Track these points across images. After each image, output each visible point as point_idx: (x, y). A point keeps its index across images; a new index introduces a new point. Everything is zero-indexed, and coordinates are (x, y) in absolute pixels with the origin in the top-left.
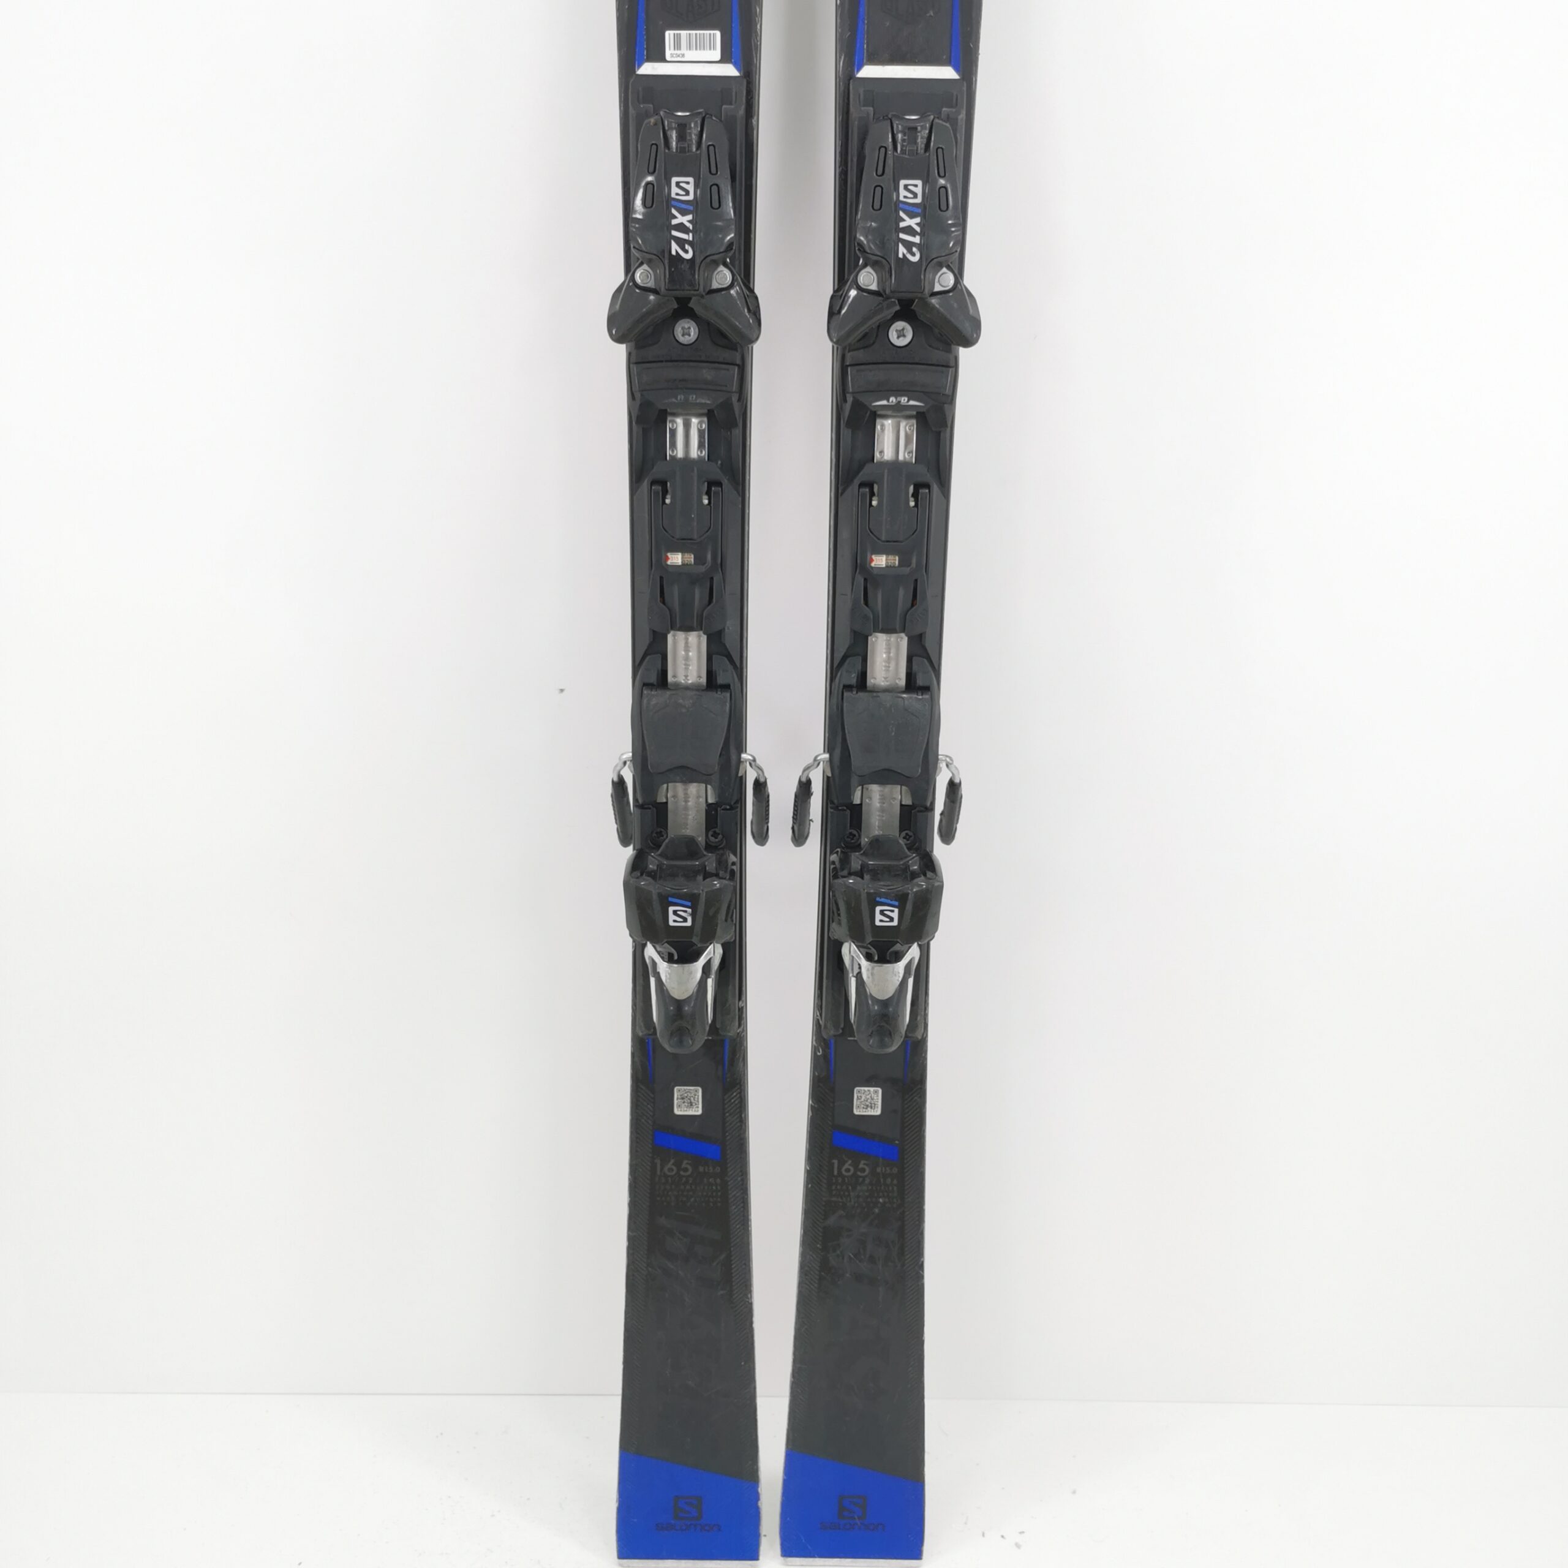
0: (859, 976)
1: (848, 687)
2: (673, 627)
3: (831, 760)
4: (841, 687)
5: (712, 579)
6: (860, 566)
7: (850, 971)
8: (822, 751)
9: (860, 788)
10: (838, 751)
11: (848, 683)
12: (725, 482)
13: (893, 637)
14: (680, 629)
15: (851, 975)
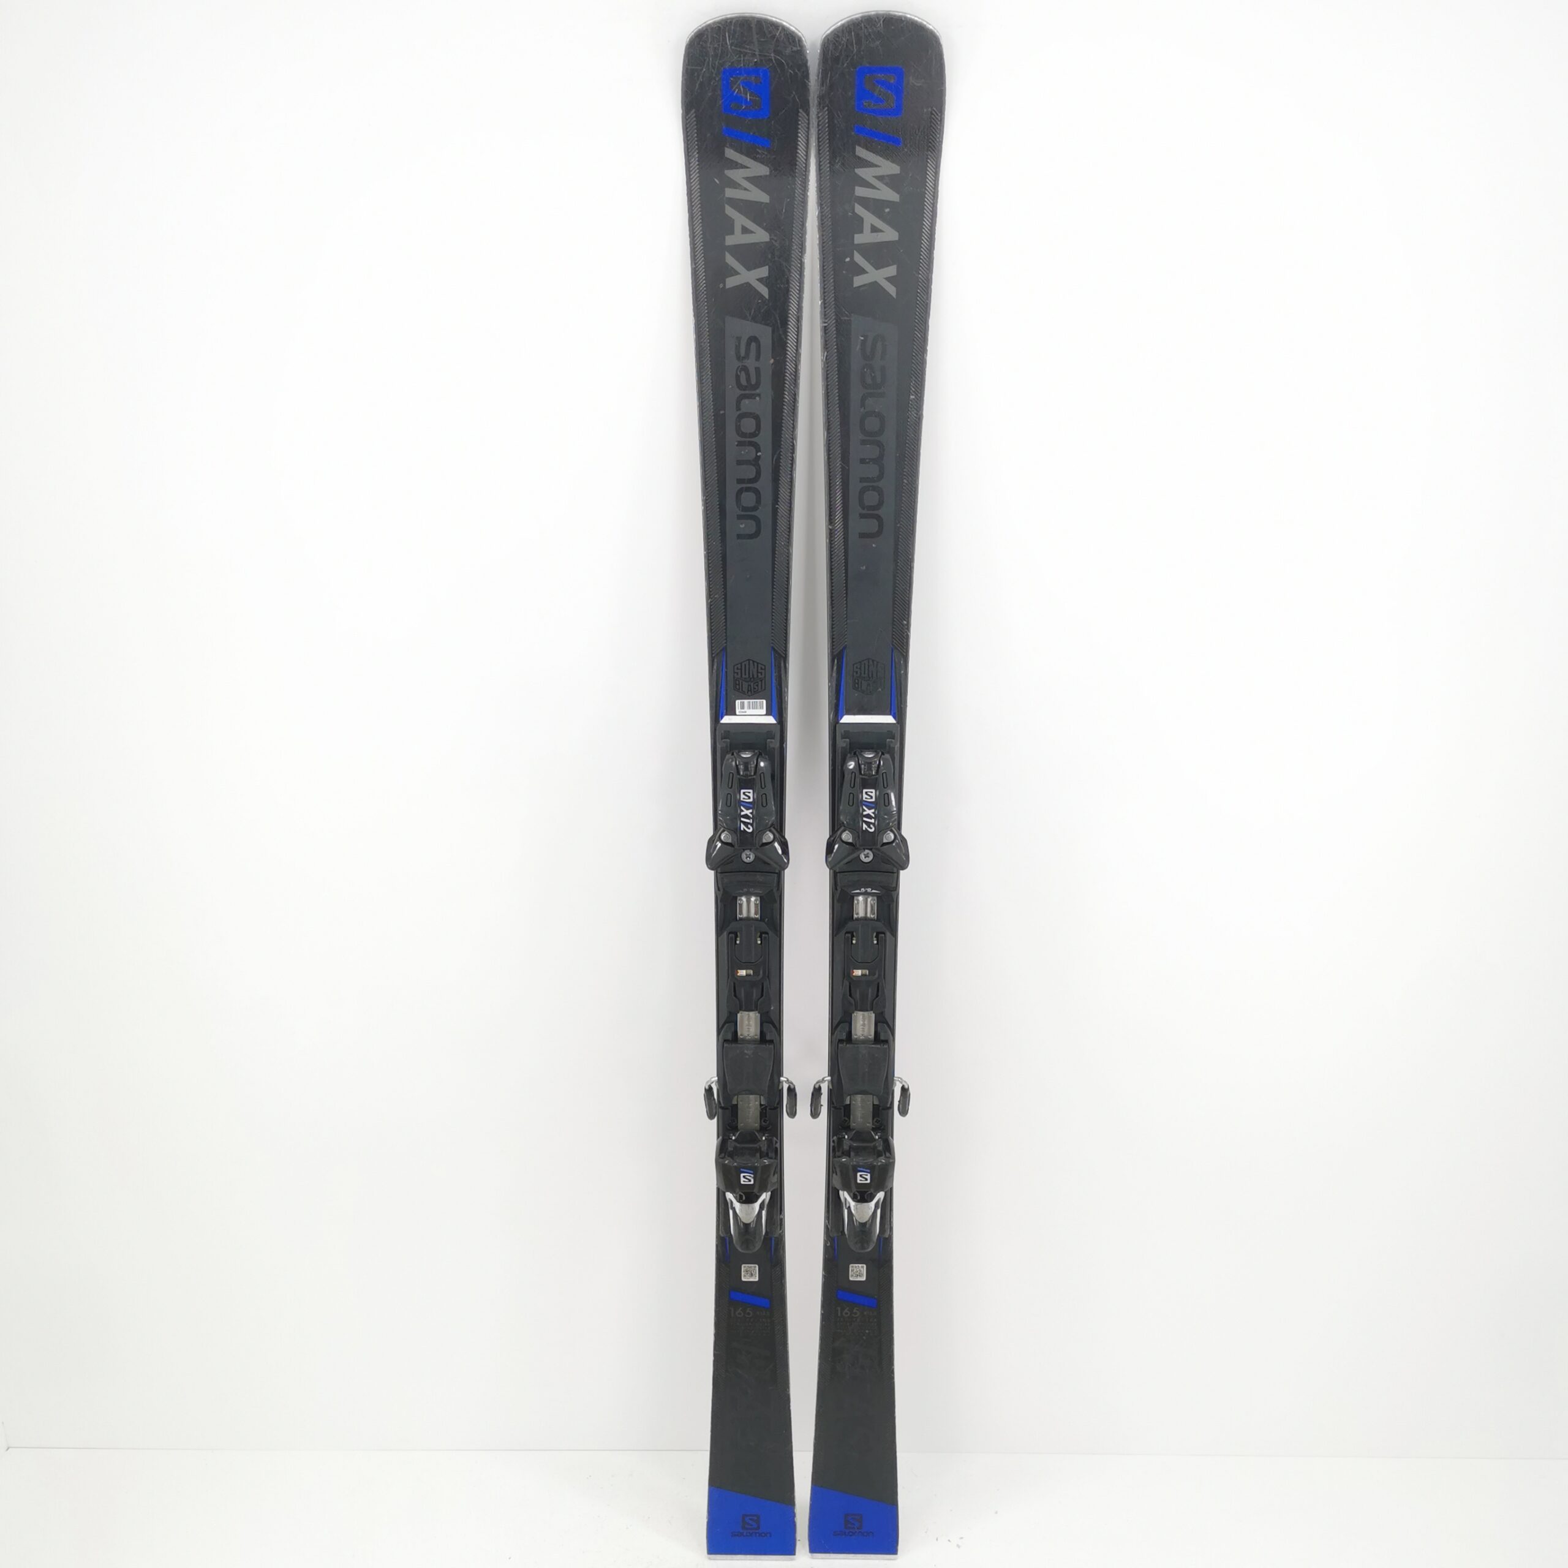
0: (849, 1208)
1: (840, 1041)
2: (741, 1009)
3: (832, 1081)
4: (837, 1040)
5: (763, 984)
6: (847, 974)
7: (844, 1205)
8: (827, 1075)
9: (849, 1097)
10: (836, 1076)
11: (841, 1038)
12: (770, 933)
13: (866, 1013)
14: (746, 1010)
15: (844, 1208)
